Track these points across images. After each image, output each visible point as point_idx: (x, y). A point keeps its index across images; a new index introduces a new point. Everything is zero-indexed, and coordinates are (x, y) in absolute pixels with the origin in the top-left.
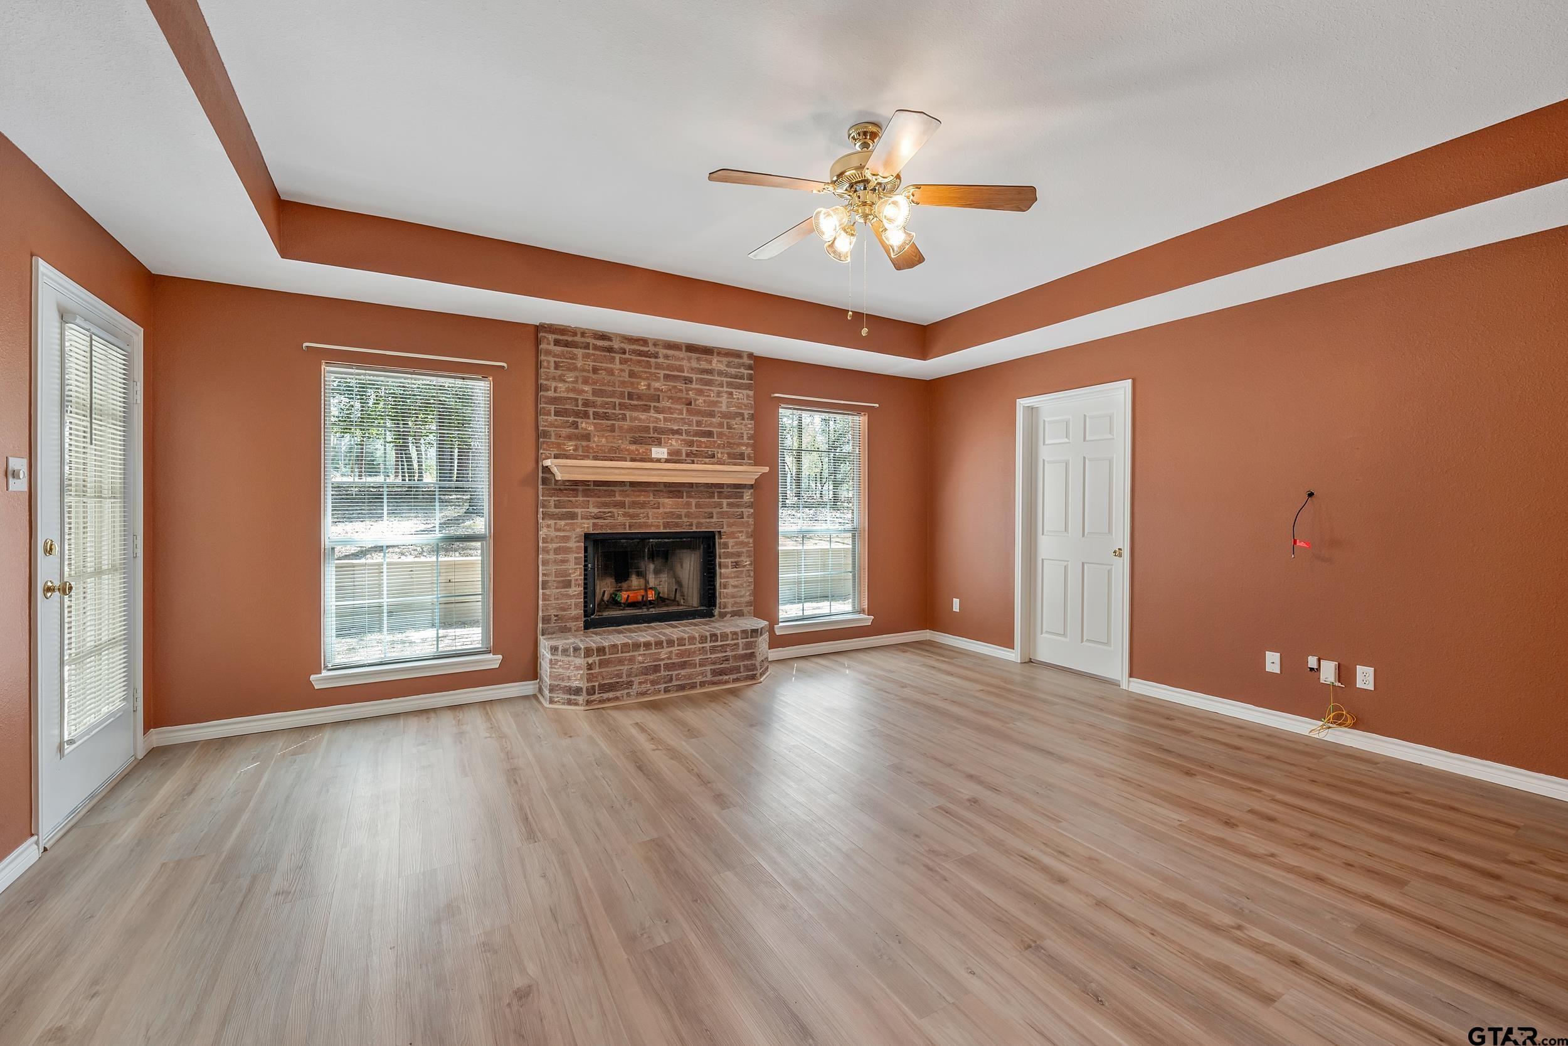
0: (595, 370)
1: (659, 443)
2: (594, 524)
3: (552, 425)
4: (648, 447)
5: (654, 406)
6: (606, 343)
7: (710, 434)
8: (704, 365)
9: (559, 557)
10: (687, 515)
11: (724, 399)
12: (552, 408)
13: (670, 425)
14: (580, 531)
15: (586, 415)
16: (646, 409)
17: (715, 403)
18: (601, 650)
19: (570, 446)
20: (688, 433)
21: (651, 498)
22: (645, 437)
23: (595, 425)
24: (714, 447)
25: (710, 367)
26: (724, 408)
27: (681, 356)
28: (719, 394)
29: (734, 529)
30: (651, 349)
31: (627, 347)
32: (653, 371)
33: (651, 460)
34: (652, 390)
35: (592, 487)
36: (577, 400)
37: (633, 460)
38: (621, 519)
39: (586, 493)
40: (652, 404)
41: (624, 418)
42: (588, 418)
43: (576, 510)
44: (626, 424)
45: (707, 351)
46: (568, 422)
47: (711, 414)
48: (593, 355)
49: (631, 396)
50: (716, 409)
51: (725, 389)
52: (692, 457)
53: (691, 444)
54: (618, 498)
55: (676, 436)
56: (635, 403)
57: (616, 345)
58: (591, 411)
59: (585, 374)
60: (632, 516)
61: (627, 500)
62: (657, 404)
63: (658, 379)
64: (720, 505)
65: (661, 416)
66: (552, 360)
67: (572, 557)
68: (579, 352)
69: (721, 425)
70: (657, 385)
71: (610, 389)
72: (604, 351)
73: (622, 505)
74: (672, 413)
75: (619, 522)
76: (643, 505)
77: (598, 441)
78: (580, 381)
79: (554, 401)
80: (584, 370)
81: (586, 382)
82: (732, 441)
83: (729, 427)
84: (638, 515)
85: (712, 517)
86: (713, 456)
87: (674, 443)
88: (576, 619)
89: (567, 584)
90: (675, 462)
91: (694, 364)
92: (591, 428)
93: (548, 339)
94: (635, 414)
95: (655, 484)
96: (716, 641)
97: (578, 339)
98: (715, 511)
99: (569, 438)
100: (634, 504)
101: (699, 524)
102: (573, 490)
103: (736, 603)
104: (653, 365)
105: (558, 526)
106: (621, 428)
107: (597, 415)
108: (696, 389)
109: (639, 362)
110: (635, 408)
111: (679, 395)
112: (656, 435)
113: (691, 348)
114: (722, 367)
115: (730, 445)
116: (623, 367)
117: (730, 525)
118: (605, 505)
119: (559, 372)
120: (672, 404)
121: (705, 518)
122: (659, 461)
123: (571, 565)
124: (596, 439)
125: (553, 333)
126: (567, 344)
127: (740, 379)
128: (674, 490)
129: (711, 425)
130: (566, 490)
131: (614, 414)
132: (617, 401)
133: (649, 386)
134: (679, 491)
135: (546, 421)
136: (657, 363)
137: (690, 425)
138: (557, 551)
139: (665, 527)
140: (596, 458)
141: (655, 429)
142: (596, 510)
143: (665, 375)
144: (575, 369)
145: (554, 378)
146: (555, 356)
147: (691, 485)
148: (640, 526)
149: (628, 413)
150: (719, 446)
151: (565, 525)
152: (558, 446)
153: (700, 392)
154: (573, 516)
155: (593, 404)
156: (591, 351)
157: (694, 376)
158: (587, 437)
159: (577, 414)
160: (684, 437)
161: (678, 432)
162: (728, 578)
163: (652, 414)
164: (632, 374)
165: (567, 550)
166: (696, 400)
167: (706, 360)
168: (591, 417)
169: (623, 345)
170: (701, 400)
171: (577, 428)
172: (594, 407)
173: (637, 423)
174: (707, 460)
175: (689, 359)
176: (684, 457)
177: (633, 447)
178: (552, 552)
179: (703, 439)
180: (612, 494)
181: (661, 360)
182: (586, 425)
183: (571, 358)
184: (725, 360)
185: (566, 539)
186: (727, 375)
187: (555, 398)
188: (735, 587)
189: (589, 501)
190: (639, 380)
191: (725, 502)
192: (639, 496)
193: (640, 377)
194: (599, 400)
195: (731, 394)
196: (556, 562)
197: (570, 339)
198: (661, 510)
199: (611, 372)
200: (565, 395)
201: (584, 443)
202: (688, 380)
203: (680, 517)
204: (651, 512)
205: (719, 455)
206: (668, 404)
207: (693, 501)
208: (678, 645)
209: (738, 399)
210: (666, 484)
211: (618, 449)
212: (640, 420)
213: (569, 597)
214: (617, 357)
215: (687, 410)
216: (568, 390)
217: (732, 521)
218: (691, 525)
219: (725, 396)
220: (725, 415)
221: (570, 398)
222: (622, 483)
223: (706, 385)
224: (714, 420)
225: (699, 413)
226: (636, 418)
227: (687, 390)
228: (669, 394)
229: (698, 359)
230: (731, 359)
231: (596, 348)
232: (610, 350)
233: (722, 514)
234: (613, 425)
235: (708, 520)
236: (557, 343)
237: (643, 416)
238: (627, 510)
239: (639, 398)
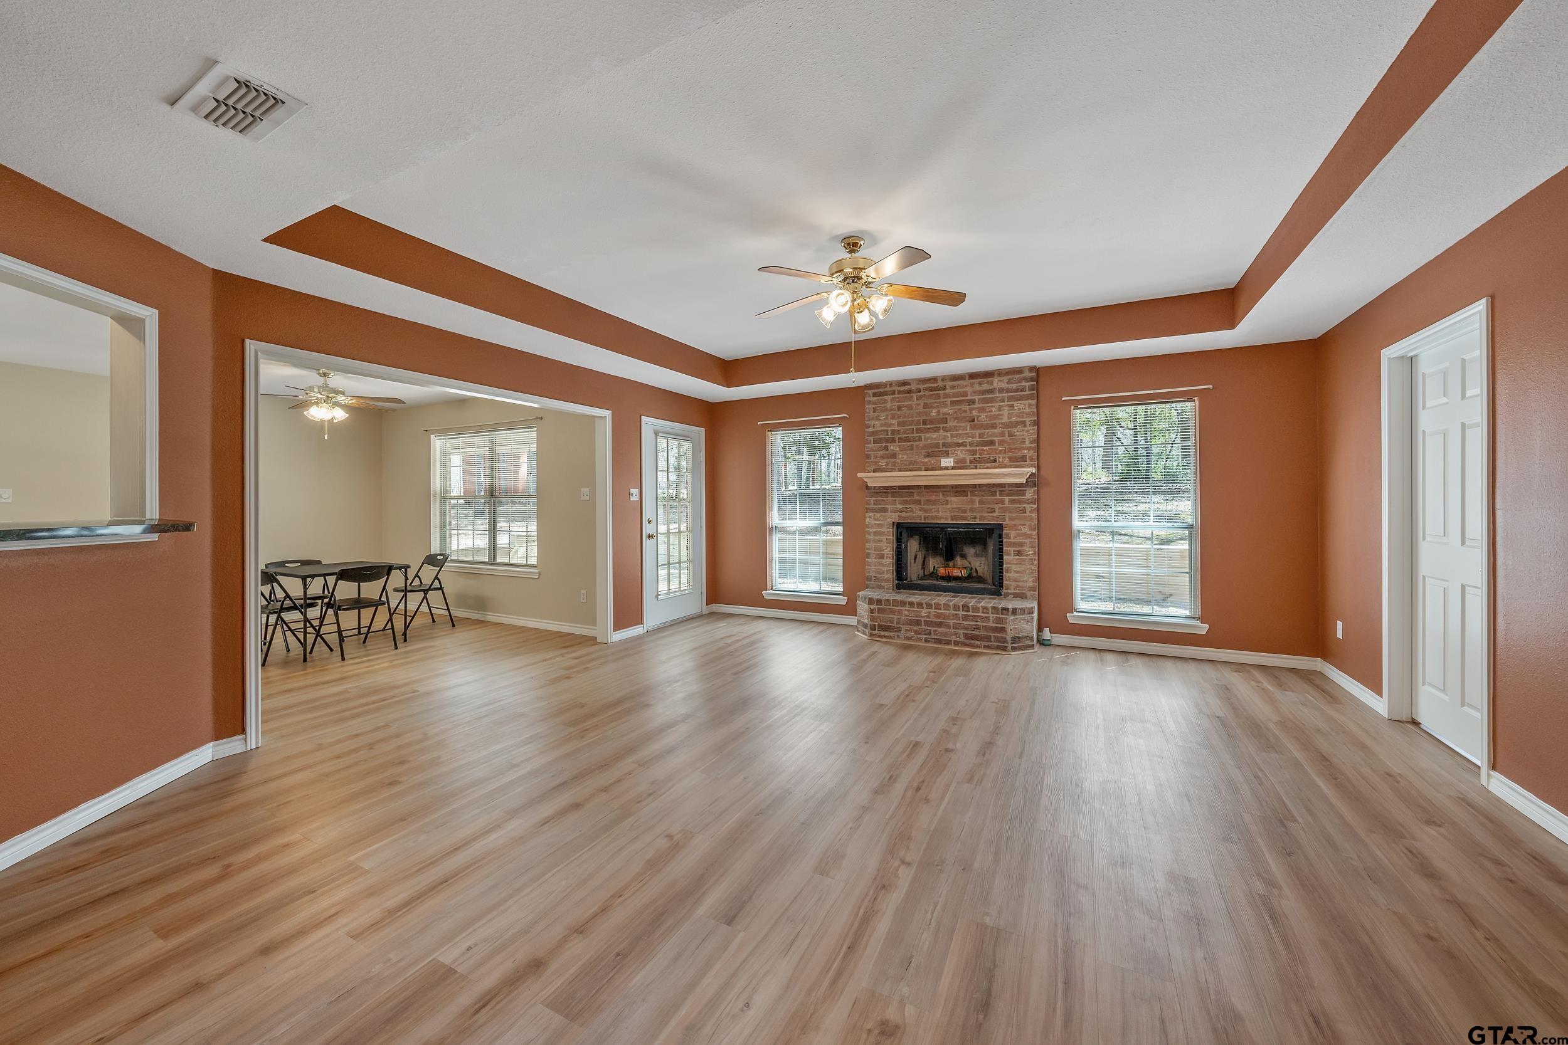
0: (899, 408)
1: (947, 455)
2: (899, 516)
3: (872, 450)
4: (937, 458)
5: (943, 427)
6: (906, 388)
7: (992, 443)
8: (986, 387)
9: (877, 538)
10: (971, 510)
11: (1006, 411)
12: (872, 439)
13: (955, 440)
14: (889, 521)
15: (893, 441)
16: (937, 430)
17: (996, 417)
18: (879, 601)
19: (883, 463)
20: (971, 444)
21: (941, 497)
22: (936, 451)
23: (899, 446)
24: (996, 453)
25: (991, 388)
26: (1005, 419)
27: (965, 384)
28: (1000, 408)
29: (1016, 522)
30: (940, 384)
31: (921, 387)
32: (942, 400)
33: (941, 468)
34: (941, 415)
35: (897, 490)
36: (887, 431)
37: (927, 469)
38: (918, 513)
39: (894, 495)
40: (941, 426)
41: (920, 439)
42: (895, 442)
43: (887, 506)
44: (921, 444)
45: (989, 374)
46: (881, 446)
47: (993, 426)
48: (898, 397)
49: (924, 423)
50: (997, 421)
51: (1006, 403)
52: (975, 463)
53: (974, 452)
54: (916, 498)
55: (961, 448)
56: (928, 426)
57: (913, 387)
58: (897, 437)
59: (892, 412)
60: (926, 511)
61: (923, 499)
62: (945, 425)
63: (945, 406)
64: (1002, 502)
65: (948, 434)
66: (872, 406)
67: (884, 538)
68: (888, 398)
69: (1003, 434)
70: (945, 410)
71: (910, 419)
72: (905, 393)
73: (918, 502)
74: (957, 430)
75: (917, 515)
76: (935, 502)
77: (902, 458)
78: (889, 417)
79: (873, 433)
80: (892, 410)
81: (893, 418)
82: (1014, 447)
83: (1010, 435)
84: (931, 510)
85: (994, 512)
86: (995, 461)
87: (959, 453)
88: (887, 580)
89: (882, 557)
90: (961, 469)
91: (977, 388)
92: (897, 449)
93: (869, 394)
94: (928, 435)
95: (944, 486)
97: (888, 389)
98: (997, 507)
99: (883, 457)
100: (928, 502)
101: (981, 518)
102: (885, 492)
103: (1018, 586)
104: (942, 396)
105: (876, 517)
106: (917, 447)
107: (900, 440)
108: (978, 408)
109: (931, 395)
110: (927, 431)
111: (964, 415)
112: (944, 449)
113: (973, 376)
114: (1003, 385)
115: (1011, 450)
116: (918, 402)
117: (1011, 519)
118: (907, 502)
119: (876, 414)
120: (957, 423)
121: (988, 513)
122: (946, 468)
123: (884, 544)
124: (900, 456)
125: (871, 389)
126: (881, 394)
127: (1022, 391)
128: (960, 490)
129: (993, 435)
130: (880, 492)
131: (912, 437)
132: (914, 427)
133: (939, 412)
134: (964, 491)
135: (868, 448)
136: (945, 394)
137: (973, 438)
138: (875, 533)
139: (952, 520)
140: (900, 470)
141: (944, 445)
142: (900, 507)
143: (951, 401)
144: (886, 410)
145: (873, 419)
146: (874, 404)
147: (975, 486)
148: (933, 518)
149: (923, 435)
150: (1000, 452)
151: (880, 516)
152: (876, 463)
153: (982, 410)
154: (885, 510)
155: (898, 432)
156: (896, 396)
157: (977, 398)
158: (894, 456)
159: (887, 441)
160: (968, 448)
161: (963, 444)
162: (1010, 564)
163: (942, 433)
164: (926, 406)
165: (882, 533)
166: (978, 417)
167: (988, 383)
168: (897, 441)
169: (918, 386)
170: (983, 416)
171: (887, 450)
172: (899, 434)
173: (929, 441)
174: (989, 465)
175: (972, 385)
176: (968, 463)
177: (926, 460)
178: (872, 534)
179: (985, 448)
180: (912, 494)
181: (948, 391)
182: (894, 447)
183: (883, 403)
184: (1006, 378)
185: (881, 526)
186: (1008, 391)
187: (873, 432)
188: (1017, 572)
189: (895, 500)
190: (931, 409)
191: (1007, 499)
192: (931, 496)
193: (932, 407)
194: (902, 429)
195: (1012, 406)
196: (874, 541)
197: (881, 390)
198: (949, 506)
199: (910, 407)
200: (880, 429)
201: (892, 460)
202: (972, 402)
203: (965, 511)
204: (941, 508)
205: (1001, 460)
206: (955, 424)
207: (977, 499)
209: (1019, 409)
210: (952, 486)
211: (916, 462)
212: (932, 439)
213: (883, 565)
214: (915, 395)
215: (971, 426)
216: (882, 425)
217: (1014, 515)
218: (975, 518)
219: (1006, 408)
220: (1005, 425)
221: (882, 431)
222: (918, 487)
223: (987, 403)
224: (996, 431)
225: (981, 427)
226: (928, 438)
227: (971, 410)
228: (955, 416)
229: (980, 383)
230: (1011, 377)
231: (900, 392)
232: (909, 392)
233: (1004, 510)
234: (912, 444)
235: (990, 514)
236: (875, 395)
237: (934, 436)
238: (922, 506)
239: (931, 422)
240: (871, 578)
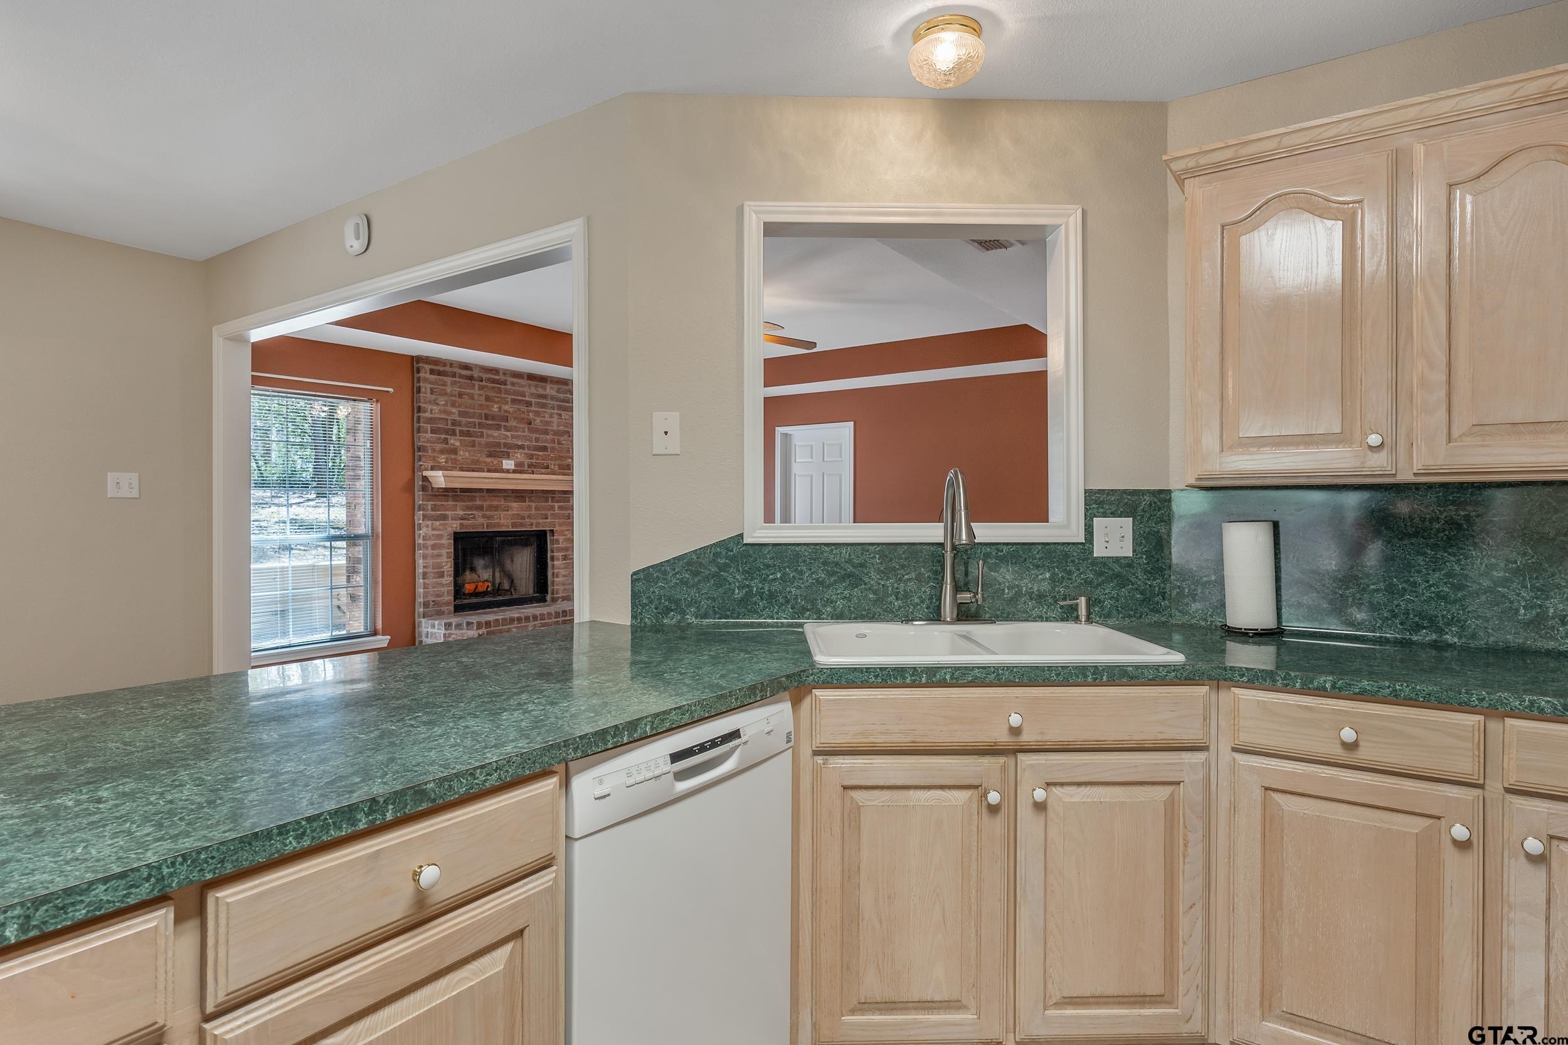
0: (460, 395)
1: (508, 457)
2: (461, 525)
3: (428, 441)
4: (499, 459)
5: (504, 426)
6: (468, 373)
7: (545, 449)
8: (541, 391)
9: (435, 552)
10: (529, 517)
11: (555, 419)
12: (429, 427)
13: (515, 442)
14: (450, 530)
15: (454, 433)
16: (498, 427)
17: (548, 423)
19: (442, 459)
20: (529, 448)
21: (502, 503)
22: (498, 451)
23: (461, 441)
24: (549, 460)
25: (545, 393)
26: (555, 428)
27: (524, 383)
28: (551, 416)
29: (564, 528)
30: (501, 377)
31: (484, 376)
32: (503, 395)
33: (502, 471)
34: (503, 412)
35: (459, 493)
36: (447, 420)
37: (489, 471)
38: (481, 520)
39: (456, 498)
40: (503, 424)
41: (482, 436)
42: (456, 435)
43: (447, 513)
44: (483, 440)
45: (542, 379)
46: (440, 438)
47: (546, 432)
48: (459, 382)
49: (487, 417)
50: (550, 428)
51: (556, 411)
52: (533, 468)
53: (531, 457)
54: (478, 502)
55: (521, 451)
56: (491, 422)
57: (476, 374)
58: (458, 429)
59: (453, 398)
60: (489, 517)
61: (485, 504)
62: (506, 424)
63: (506, 403)
64: (553, 508)
65: (509, 434)
66: (429, 386)
67: (444, 552)
68: (448, 380)
69: (553, 441)
70: (506, 407)
71: (472, 411)
72: (467, 379)
73: (480, 508)
74: (517, 432)
75: (479, 523)
76: (496, 508)
77: (464, 454)
78: (449, 404)
79: (430, 420)
80: (452, 395)
81: (453, 405)
82: (561, 455)
83: (559, 443)
84: (493, 517)
85: (547, 518)
86: (547, 467)
87: (519, 456)
88: (447, 604)
89: (441, 575)
90: (520, 473)
91: (533, 390)
92: (458, 444)
93: (425, 369)
94: (490, 432)
95: (505, 491)
96: (566, 616)
97: (447, 369)
98: (549, 513)
99: (442, 452)
100: (490, 508)
101: (538, 524)
102: (445, 496)
103: (565, 589)
104: (503, 391)
105: (434, 526)
106: (480, 444)
107: (462, 433)
108: (534, 411)
109: (493, 388)
110: (489, 427)
111: (522, 415)
112: (505, 450)
113: (531, 377)
114: (554, 393)
115: (560, 458)
116: (480, 392)
117: (560, 525)
118: (468, 508)
119: (434, 397)
120: (517, 423)
121: (542, 519)
122: (508, 471)
123: (444, 559)
124: (461, 453)
125: (430, 364)
126: (439, 373)
127: (567, 402)
128: (519, 495)
129: (546, 441)
130: (439, 495)
131: (474, 431)
132: (477, 421)
133: (500, 408)
134: (523, 497)
135: (425, 438)
136: (506, 390)
137: (531, 441)
138: (434, 547)
139: (513, 527)
140: (462, 469)
141: (505, 445)
142: (461, 513)
143: (512, 399)
144: (446, 394)
145: (430, 402)
146: (431, 383)
147: (532, 491)
148: (495, 525)
149: (485, 431)
150: (551, 459)
151: (440, 525)
152: (434, 459)
153: (538, 414)
154: (444, 517)
155: (458, 424)
156: (457, 379)
157: (533, 400)
158: (454, 451)
159: (447, 432)
160: (526, 451)
161: (521, 447)
162: (559, 569)
163: (503, 432)
164: (488, 399)
165: (441, 546)
166: (535, 420)
167: (542, 387)
168: (458, 434)
169: (480, 374)
170: (538, 420)
171: (447, 443)
172: (460, 426)
173: (491, 440)
174: (543, 470)
175: (530, 386)
176: (526, 468)
177: (489, 460)
178: (430, 548)
179: (540, 453)
180: (473, 499)
181: (509, 387)
182: (454, 442)
183: (442, 385)
184: (556, 387)
185: (440, 537)
186: (557, 399)
187: (431, 418)
188: (564, 576)
189: (456, 505)
190: (493, 404)
191: (556, 505)
192: (493, 500)
193: (494, 401)
194: (464, 420)
195: (560, 415)
196: (433, 556)
197: (441, 369)
198: (510, 513)
199: (472, 397)
200: (438, 416)
201: (453, 457)
202: (529, 404)
203: (523, 518)
204: (503, 514)
205: (552, 467)
206: (514, 424)
207: (533, 505)
208: (541, 620)
209: (566, 419)
210: (513, 491)
211: (478, 461)
212: (494, 437)
213: (443, 585)
214: (477, 383)
215: (529, 429)
216: (441, 412)
217: (561, 521)
218: (532, 525)
219: (556, 416)
220: (557, 433)
221: (442, 419)
222: (481, 490)
223: (542, 408)
224: (548, 437)
225: (536, 431)
226: (491, 436)
227: (528, 412)
228: (515, 415)
229: (536, 386)
230: (560, 386)
231: (461, 376)
232: (471, 378)
233: (554, 516)
234: (474, 441)
235: (544, 521)
236: (432, 372)
237: (496, 433)
238: (485, 513)
239: (493, 418)
240: (429, 604)
